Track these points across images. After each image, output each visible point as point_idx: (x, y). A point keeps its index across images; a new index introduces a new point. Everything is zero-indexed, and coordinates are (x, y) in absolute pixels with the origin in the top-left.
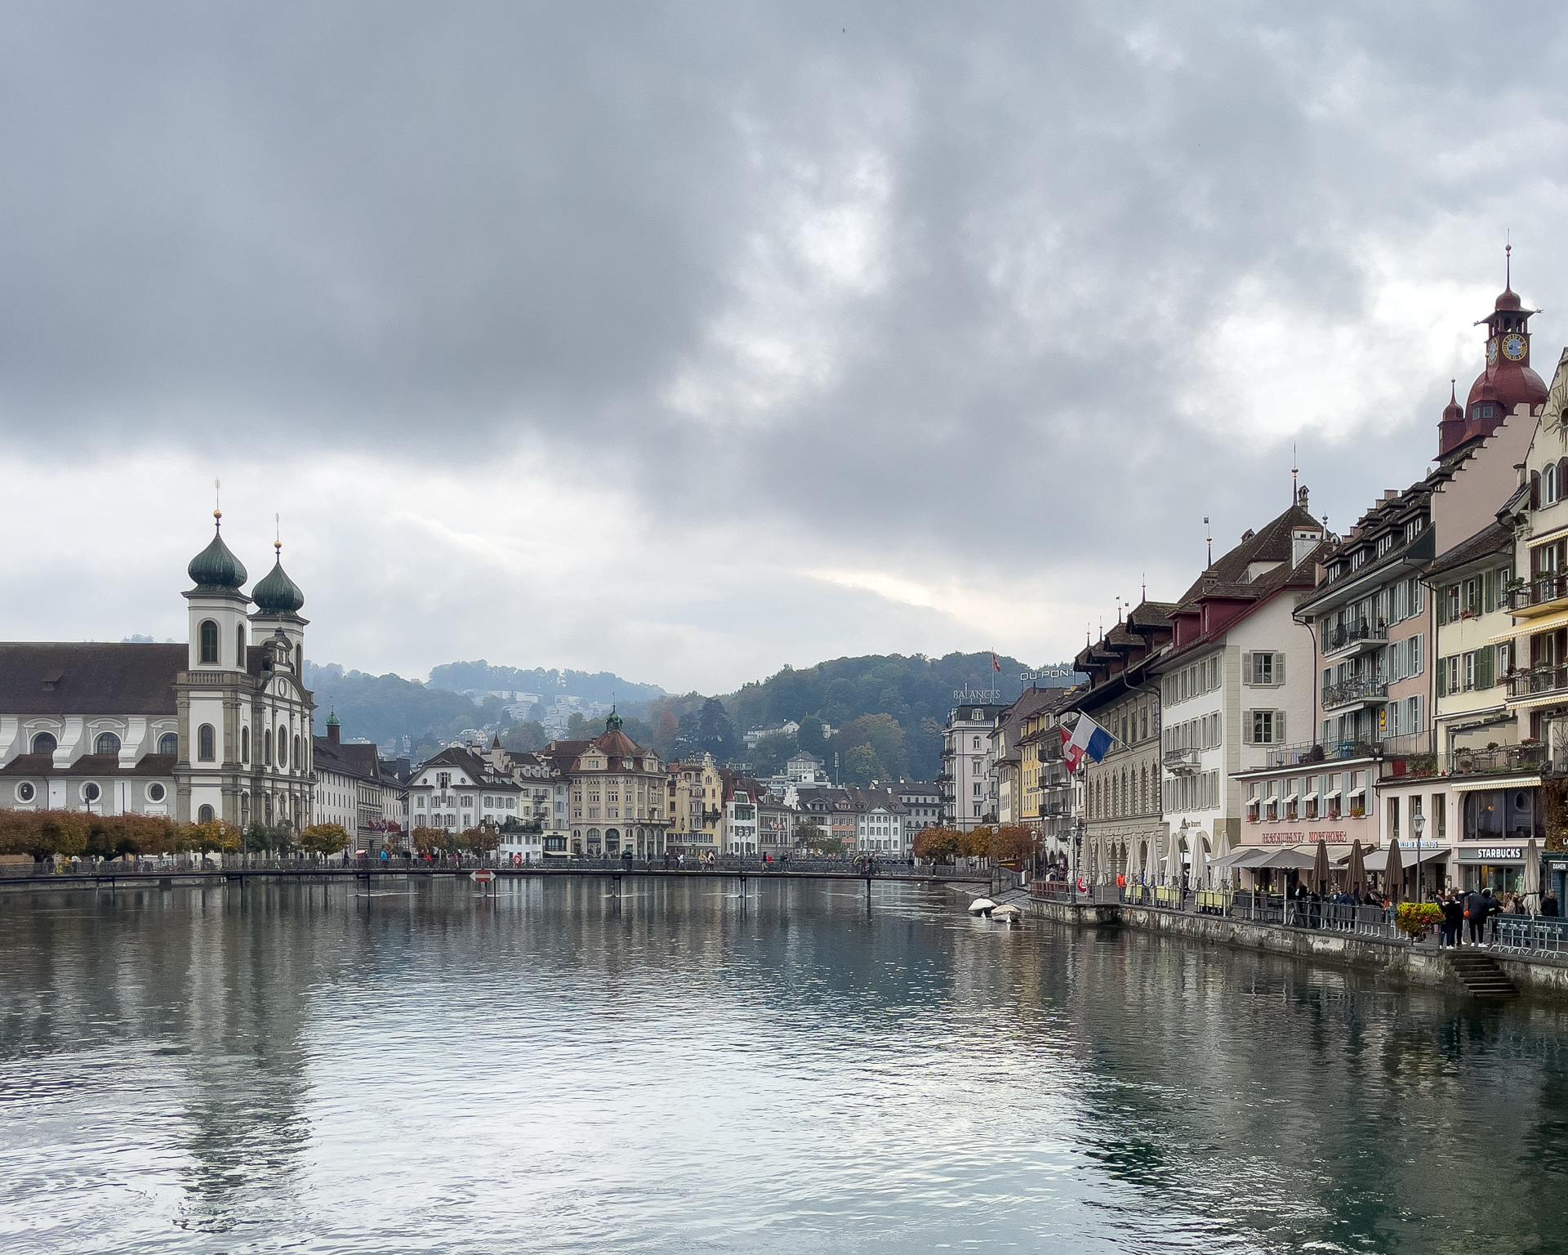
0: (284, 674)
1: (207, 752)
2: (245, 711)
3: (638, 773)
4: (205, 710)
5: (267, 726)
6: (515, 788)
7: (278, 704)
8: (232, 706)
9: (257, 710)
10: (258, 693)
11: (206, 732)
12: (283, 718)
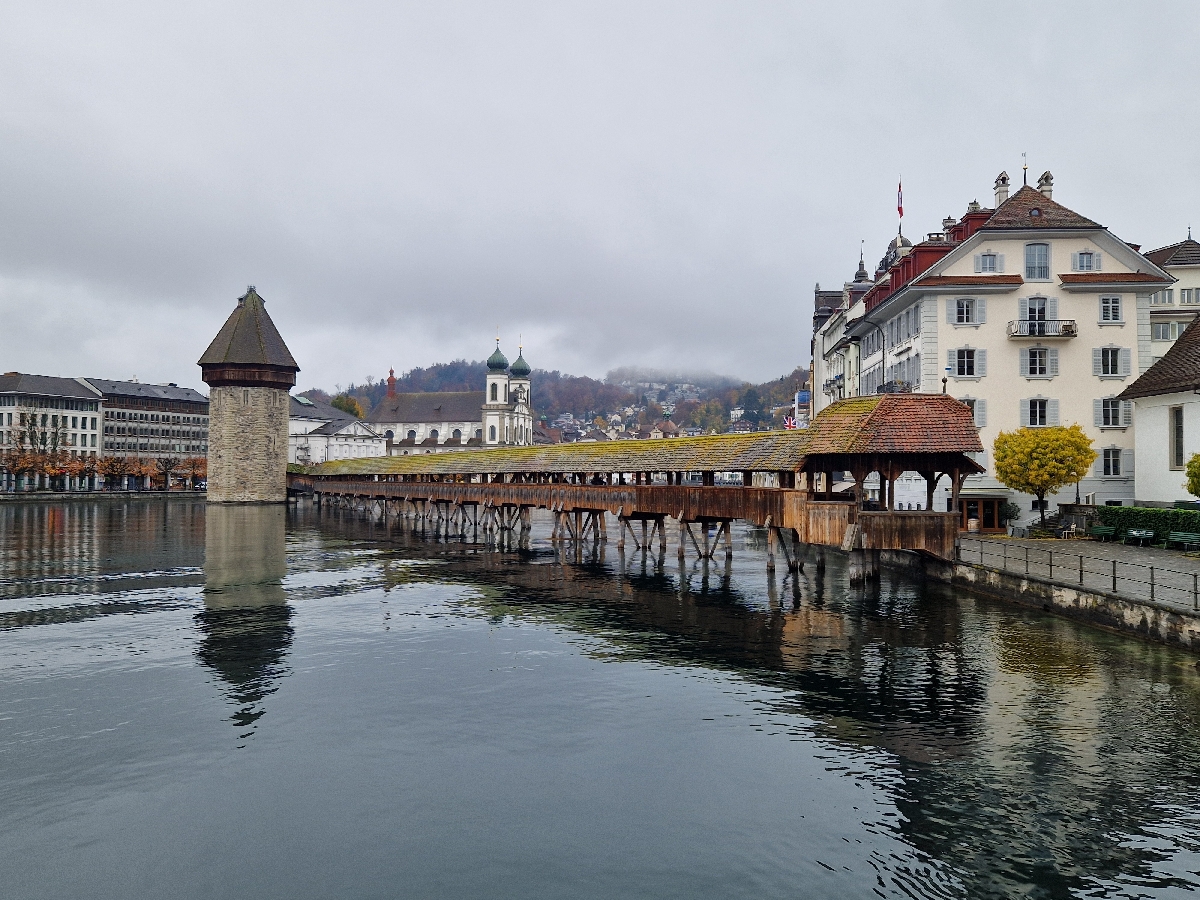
0: (523, 403)
1: (493, 437)
2: (507, 420)
4: (492, 420)
5: (515, 425)
7: (521, 416)
8: (502, 418)
9: (511, 419)
10: (512, 411)
11: (493, 428)
12: (521, 421)
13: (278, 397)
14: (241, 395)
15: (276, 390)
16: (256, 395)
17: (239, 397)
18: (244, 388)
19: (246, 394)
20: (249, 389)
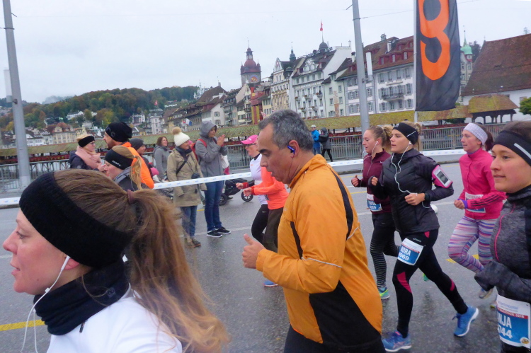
3: (69, 132)
6: (41, 138)
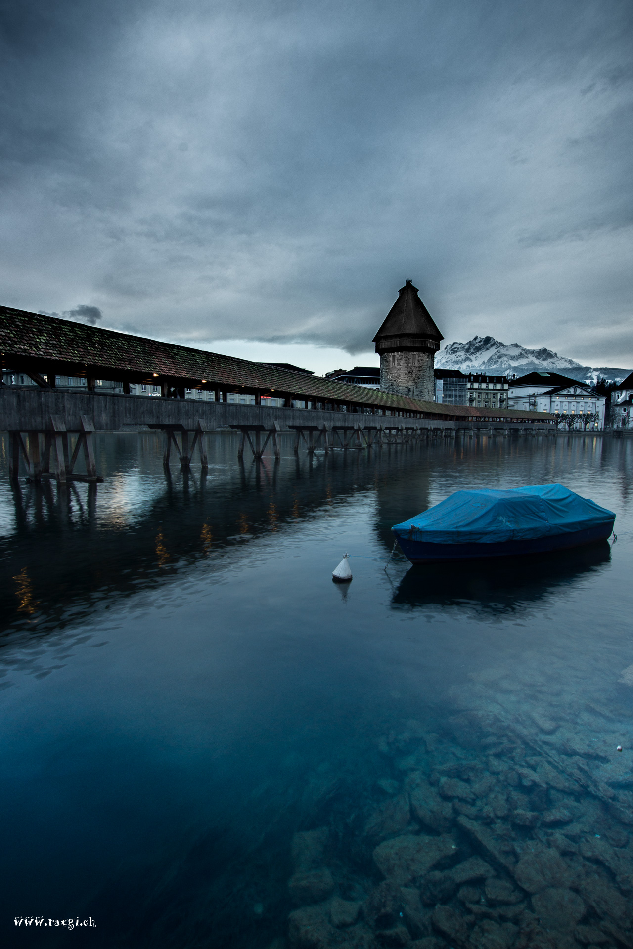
13: (417, 358)
14: (391, 359)
15: (415, 353)
16: (400, 358)
17: (390, 361)
18: (392, 354)
19: (394, 356)
20: (396, 354)
